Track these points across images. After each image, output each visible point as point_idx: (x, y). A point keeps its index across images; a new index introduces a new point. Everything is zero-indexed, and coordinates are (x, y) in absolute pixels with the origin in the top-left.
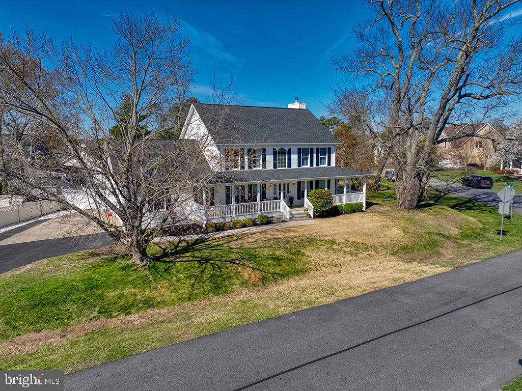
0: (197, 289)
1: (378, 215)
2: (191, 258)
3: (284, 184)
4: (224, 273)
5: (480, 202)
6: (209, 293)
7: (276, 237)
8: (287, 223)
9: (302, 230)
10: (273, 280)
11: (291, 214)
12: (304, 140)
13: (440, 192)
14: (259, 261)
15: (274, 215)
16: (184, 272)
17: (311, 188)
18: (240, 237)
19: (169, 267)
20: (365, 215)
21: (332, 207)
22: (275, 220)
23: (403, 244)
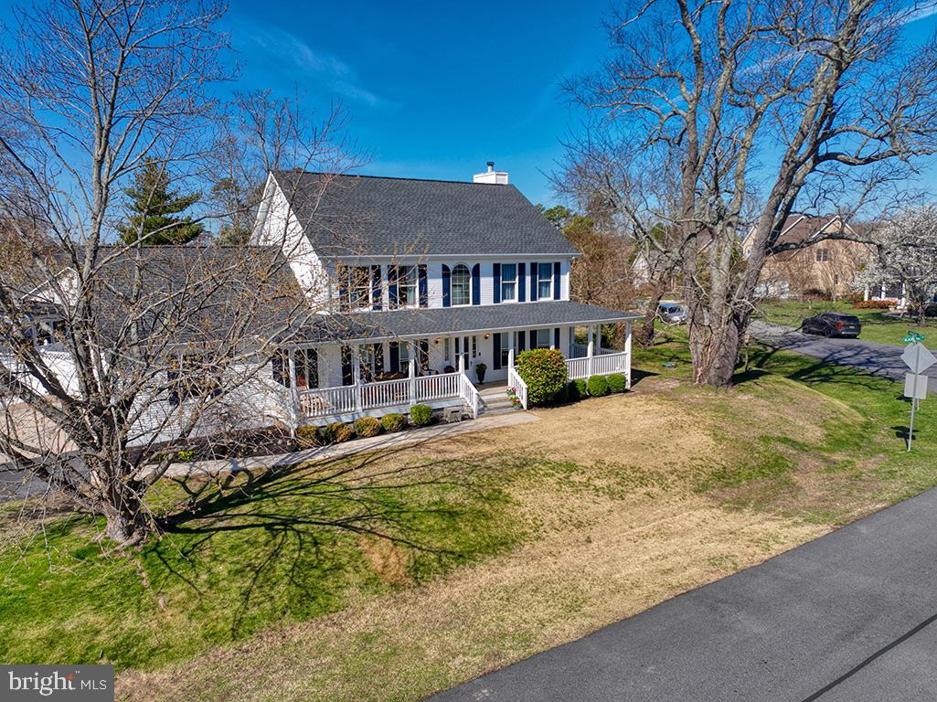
0: (255, 604)
1: (658, 399)
2: (252, 518)
3: (466, 340)
4: (326, 557)
5: (844, 365)
6: (284, 613)
7: (448, 456)
8: (472, 423)
9: (504, 438)
10: (440, 570)
11: (480, 401)
12: (505, 248)
13: (765, 345)
14: (409, 520)
15: (444, 404)
16: (230, 559)
17: (522, 347)
18: (369, 459)
19: (194, 546)
20: (631, 399)
21: (564, 385)
22: (447, 415)
23: (716, 466)
